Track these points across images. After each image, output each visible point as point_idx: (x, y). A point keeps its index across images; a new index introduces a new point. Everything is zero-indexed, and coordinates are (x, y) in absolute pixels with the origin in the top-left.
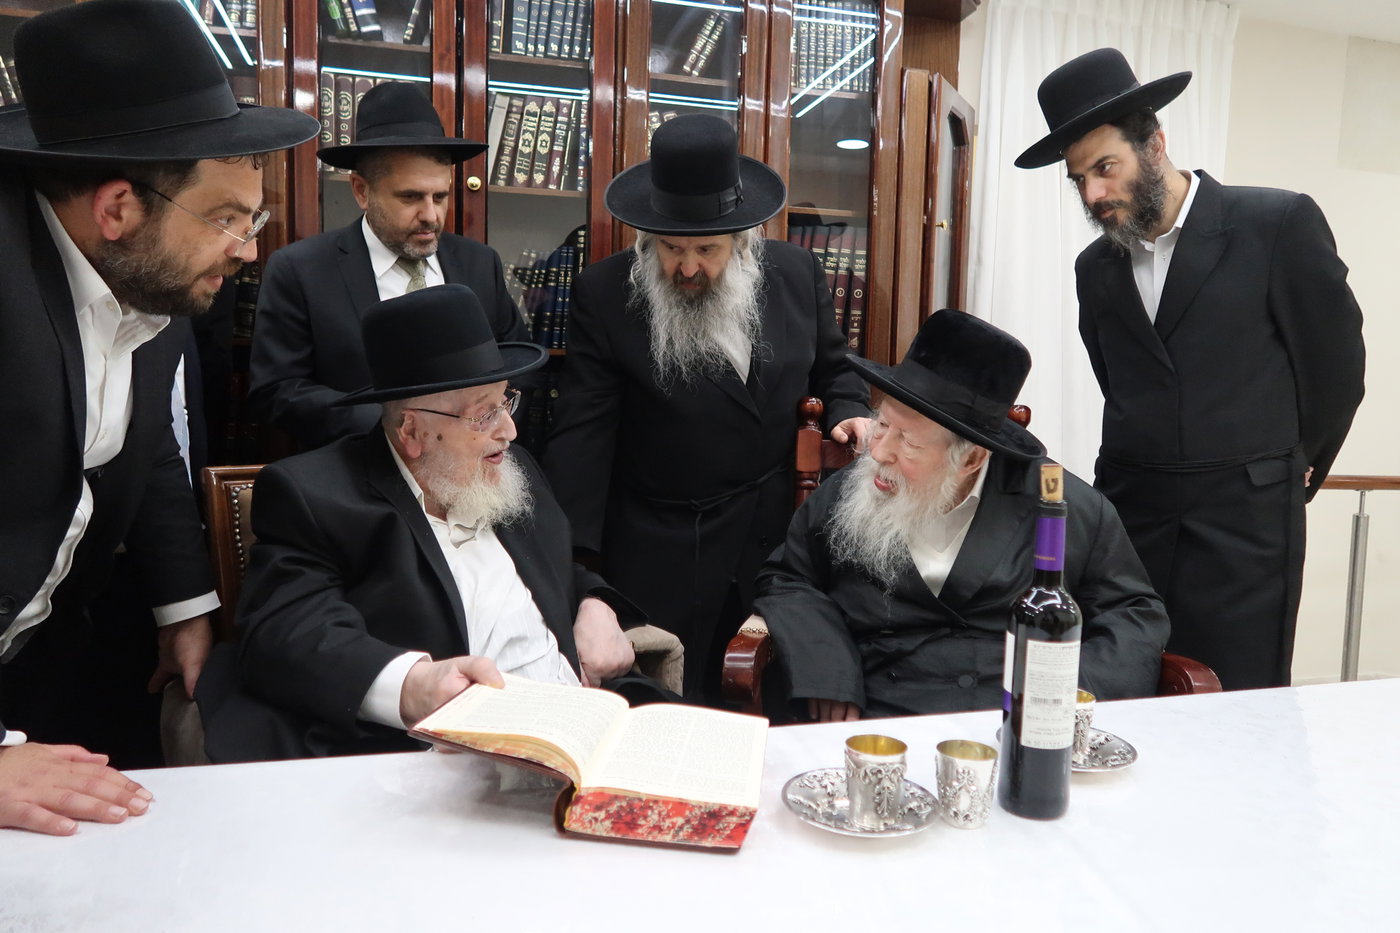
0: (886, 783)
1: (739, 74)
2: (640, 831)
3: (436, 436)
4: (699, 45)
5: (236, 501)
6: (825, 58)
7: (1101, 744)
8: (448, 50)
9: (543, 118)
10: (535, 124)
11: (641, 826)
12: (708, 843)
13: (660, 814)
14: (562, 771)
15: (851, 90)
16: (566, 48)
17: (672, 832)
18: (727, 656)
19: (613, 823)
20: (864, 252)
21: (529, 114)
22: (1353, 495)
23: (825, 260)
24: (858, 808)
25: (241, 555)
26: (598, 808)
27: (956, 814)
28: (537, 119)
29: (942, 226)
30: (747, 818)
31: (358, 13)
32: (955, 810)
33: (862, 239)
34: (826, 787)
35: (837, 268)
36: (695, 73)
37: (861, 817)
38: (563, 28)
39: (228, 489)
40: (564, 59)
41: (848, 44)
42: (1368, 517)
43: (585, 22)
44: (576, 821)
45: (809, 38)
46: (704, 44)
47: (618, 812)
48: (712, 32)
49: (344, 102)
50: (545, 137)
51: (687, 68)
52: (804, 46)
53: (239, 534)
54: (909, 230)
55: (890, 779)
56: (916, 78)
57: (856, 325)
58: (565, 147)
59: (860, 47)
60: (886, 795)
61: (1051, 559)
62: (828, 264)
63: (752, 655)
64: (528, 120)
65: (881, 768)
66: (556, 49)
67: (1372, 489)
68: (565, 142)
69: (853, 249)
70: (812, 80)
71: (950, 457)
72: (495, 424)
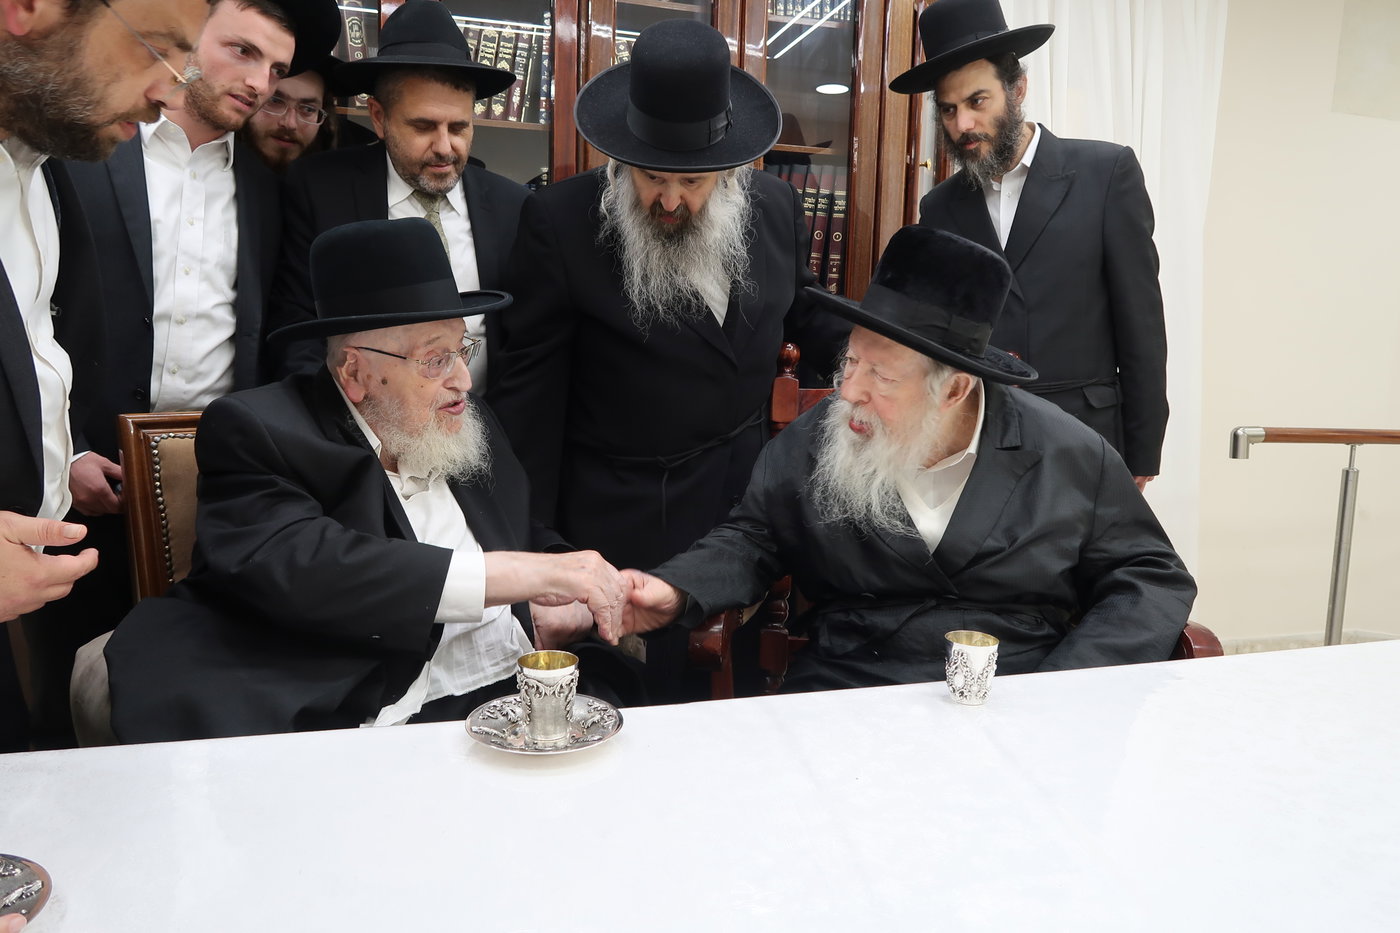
3: (380, 379)
5: (156, 452)
9: (502, 43)
10: (494, 51)
20: (844, 193)
21: (487, 38)
22: (1343, 449)
25: (163, 511)
28: (495, 45)
29: (926, 165)
33: (842, 179)
35: (815, 210)
39: (147, 438)
42: (1358, 471)
53: (160, 487)
54: (891, 168)
56: (901, 5)
57: (834, 270)
58: (525, 76)
64: (485, 46)
67: (1361, 443)
68: (526, 70)
69: (833, 188)
70: (790, 7)
71: (929, 388)
72: (448, 371)
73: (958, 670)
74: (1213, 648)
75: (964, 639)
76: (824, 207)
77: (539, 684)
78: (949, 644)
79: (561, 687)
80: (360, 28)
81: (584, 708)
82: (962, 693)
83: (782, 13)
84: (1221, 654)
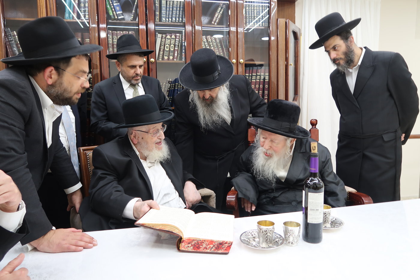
0: (269, 234)
1: (228, 23)
2: (201, 249)
4: (216, 16)
5: (88, 157)
6: (254, 17)
7: (334, 221)
8: (143, 22)
9: (172, 40)
10: (170, 42)
11: (201, 248)
12: (220, 252)
13: (206, 244)
14: (178, 234)
15: (262, 26)
16: (177, 19)
17: (210, 249)
18: (227, 197)
19: (193, 247)
20: (268, 74)
21: (168, 39)
24: (261, 241)
25: (90, 172)
26: (189, 244)
27: (289, 242)
28: (170, 40)
29: (291, 65)
30: (231, 244)
31: (117, 13)
32: (289, 241)
33: (267, 70)
34: (253, 235)
35: (260, 79)
36: (216, 24)
37: (262, 243)
38: (176, 13)
39: (86, 153)
40: (177, 22)
41: (261, 12)
43: (182, 11)
44: (183, 247)
45: (249, 11)
46: (218, 15)
47: (194, 244)
48: (220, 11)
49: (115, 39)
50: (172, 45)
51: (213, 23)
52: (248, 14)
53: (89, 166)
54: (281, 66)
55: (270, 233)
56: (282, 21)
57: (266, 96)
58: (178, 48)
59: (264, 12)
60: (269, 237)
61: (314, 169)
62: (257, 78)
63: (234, 196)
64: (167, 41)
65: (267, 230)
66: (175, 20)
68: (178, 46)
69: (265, 73)
76: (262, 78)
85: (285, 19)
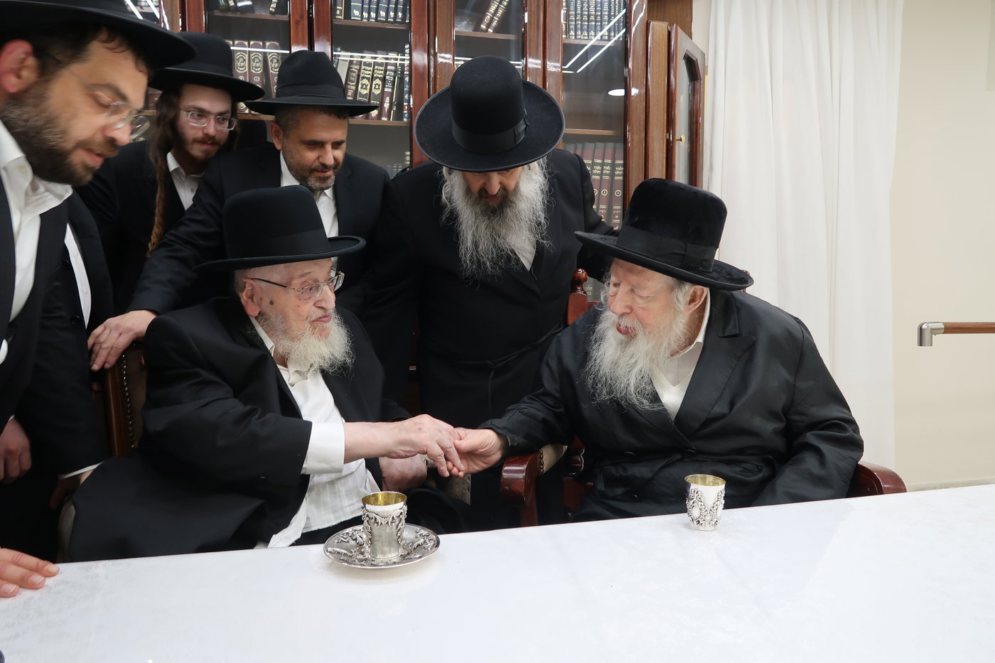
1: (523, 30)
3: (268, 301)
4: (492, 9)
6: (588, 16)
8: (302, 17)
9: (376, 67)
10: (371, 73)
15: (609, 40)
16: (392, 14)
18: (505, 468)
20: (622, 162)
21: (366, 64)
23: (593, 169)
28: (372, 69)
29: (681, 140)
33: (620, 152)
35: (601, 175)
36: (490, 30)
40: (390, 22)
41: (606, 5)
45: (576, 1)
46: (496, 8)
50: (378, 81)
51: (483, 27)
52: (572, 8)
54: (655, 144)
56: (659, 27)
57: (617, 217)
58: (393, 89)
59: (615, 7)
62: (594, 172)
63: (523, 468)
64: (365, 70)
66: (384, 15)
68: (393, 85)
69: (614, 160)
70: (579, 33)
71: (675, 299)
72: (318, 296)
73: (695, 504)
74: (898, 486)
75: (699, 481)
76: (608, 172)
77: (377, 516)
78: (688, 485)
79: (393, 518)
80: (278, 61)
81: (411, 533)
82: (699, 522)
83: (573, 38)
84: (905, 491)
85: (667, 23)
